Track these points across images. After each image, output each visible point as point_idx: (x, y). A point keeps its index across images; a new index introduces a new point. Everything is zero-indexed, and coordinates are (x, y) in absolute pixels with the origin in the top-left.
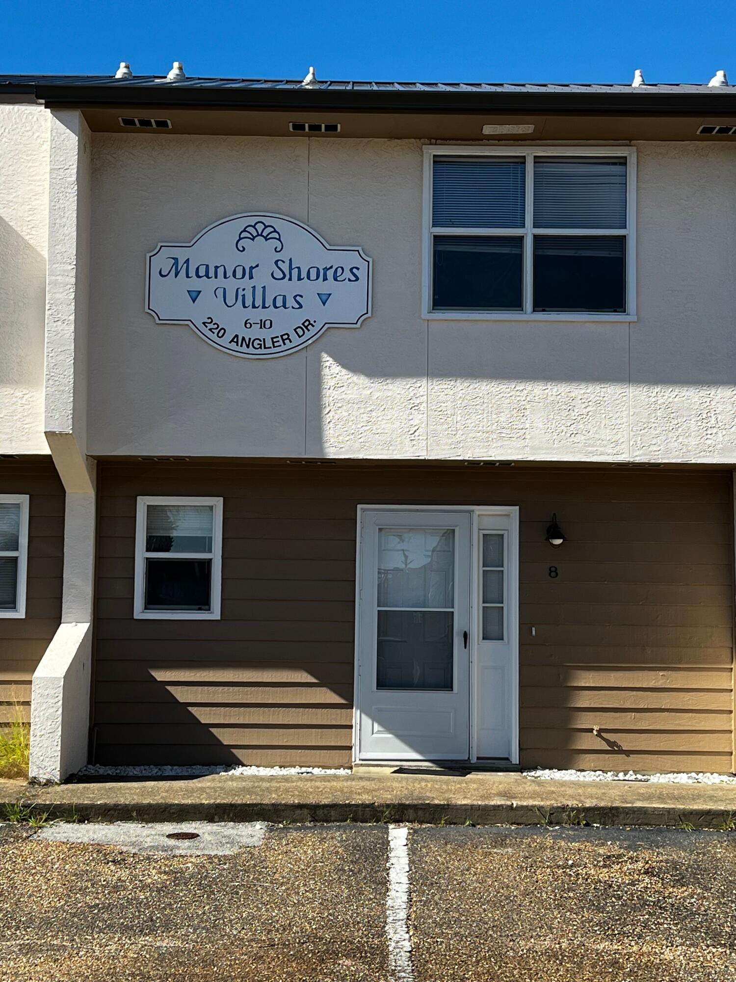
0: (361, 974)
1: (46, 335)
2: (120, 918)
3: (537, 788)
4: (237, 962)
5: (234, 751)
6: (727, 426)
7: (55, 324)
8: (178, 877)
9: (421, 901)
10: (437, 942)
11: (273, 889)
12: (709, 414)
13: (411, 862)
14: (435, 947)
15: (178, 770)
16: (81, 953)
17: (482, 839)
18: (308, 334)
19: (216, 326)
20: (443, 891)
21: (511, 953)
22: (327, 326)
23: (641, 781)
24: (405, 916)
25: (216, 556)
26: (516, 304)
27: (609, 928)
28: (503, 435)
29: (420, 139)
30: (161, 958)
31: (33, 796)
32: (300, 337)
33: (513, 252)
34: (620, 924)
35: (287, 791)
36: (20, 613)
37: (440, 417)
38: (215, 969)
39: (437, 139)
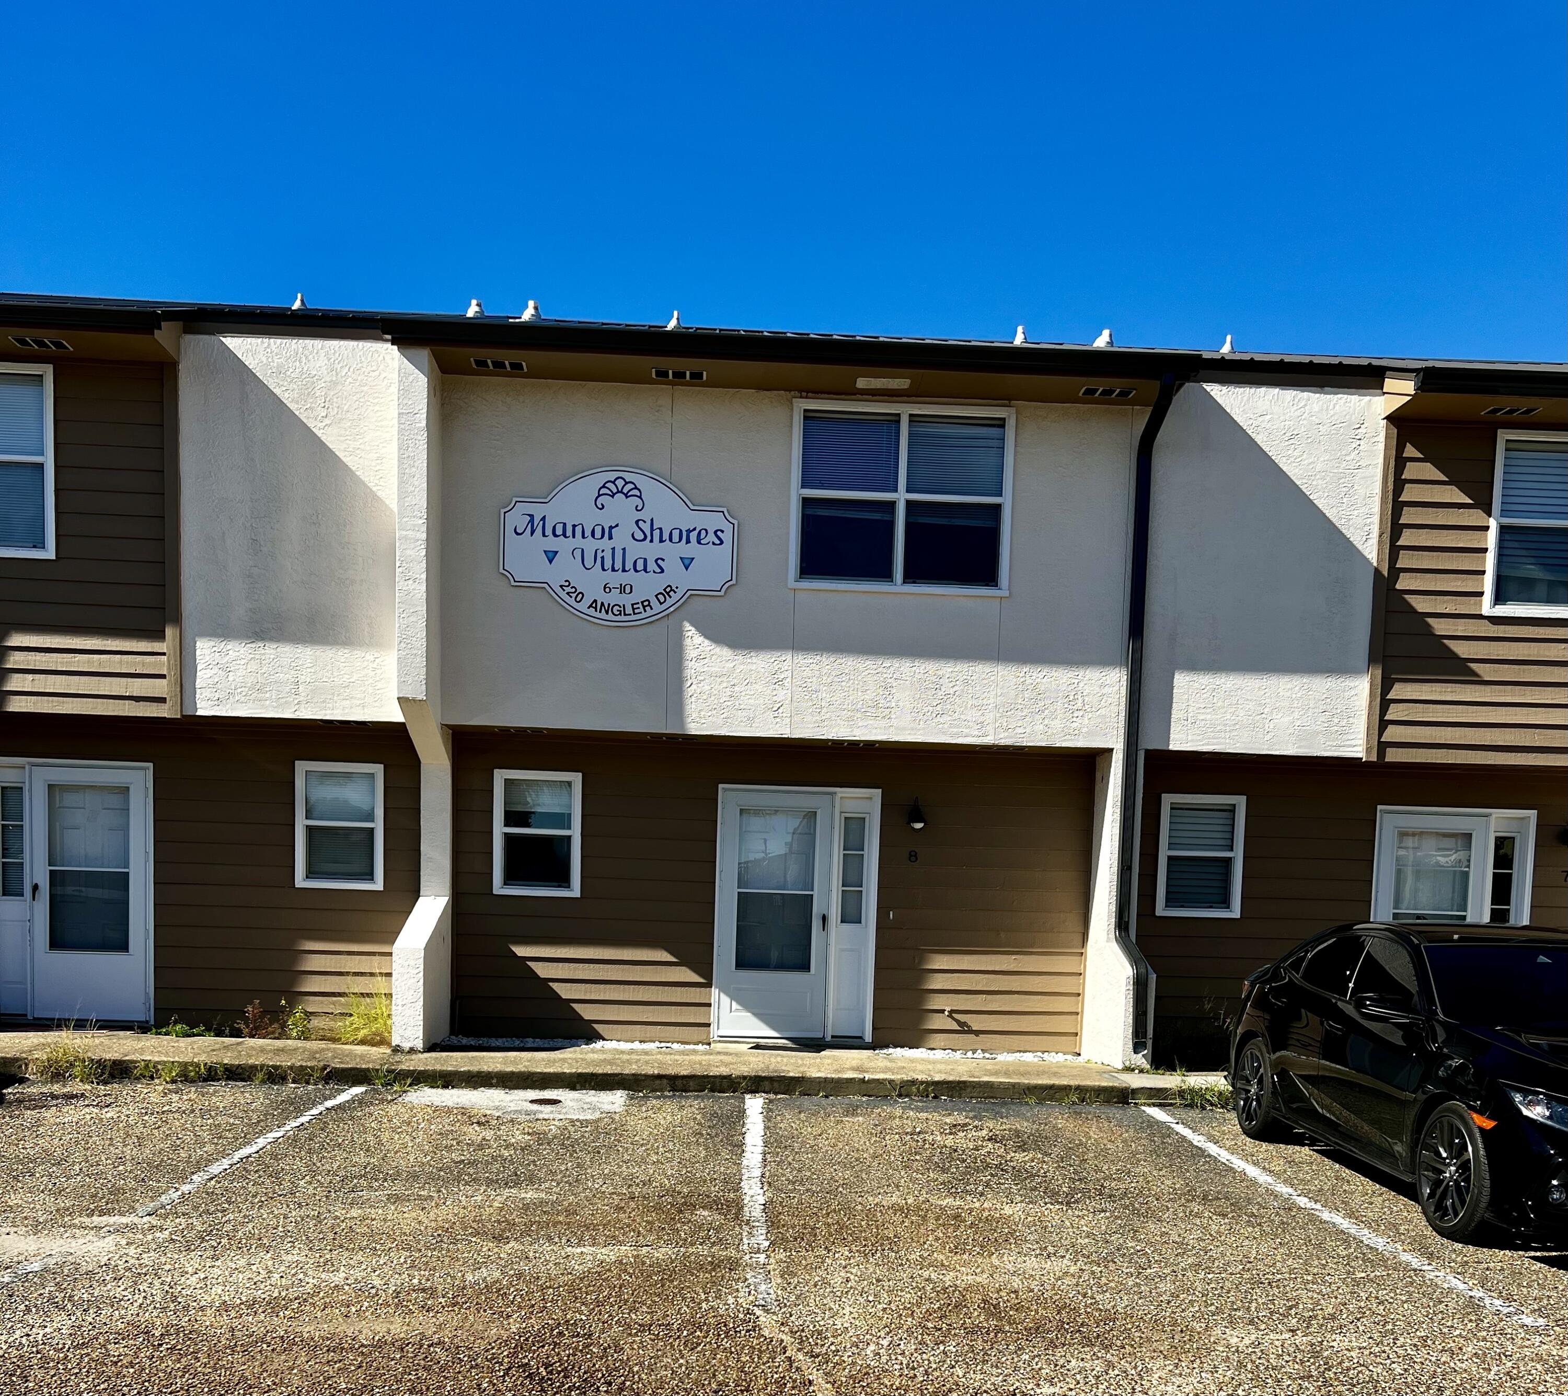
0: (717, 1223)
1: (397, 595)
2: (485, 1173)
3: (889, 1064)
4: (599, 1211)
5: (595, 1026)
6: (1093, 709)
7: (406, 583)
8: (541, 1138)
9: (775, 1161)
10: (790, 1196)
11: (633, 1149)
12: (1076, 697)
13: (767, 1128)
14: (787, 1202)
15: (539, 1042)
16: (448, 1203)
17: (834, 1109)
18: (669, 602)
19: (573, 590)
20: (797, 1153)
21: (859, 1207)
22: (690, 592)
23: (988, 1059)
24: (760, 1175)
25: (575, 832)
26: (886, 574)
27: (952, 1187)
28: (868, 714)
29: (790, 391)
30: (526, 1207)
31: (396, 1062)
32: (661, 603)
33: (886, 518)
34: (963, 1184)
35: (647, 1063)
36: (378, 885)
37: (805, 693)
38: (578, 1217)
39: (808, 393)
